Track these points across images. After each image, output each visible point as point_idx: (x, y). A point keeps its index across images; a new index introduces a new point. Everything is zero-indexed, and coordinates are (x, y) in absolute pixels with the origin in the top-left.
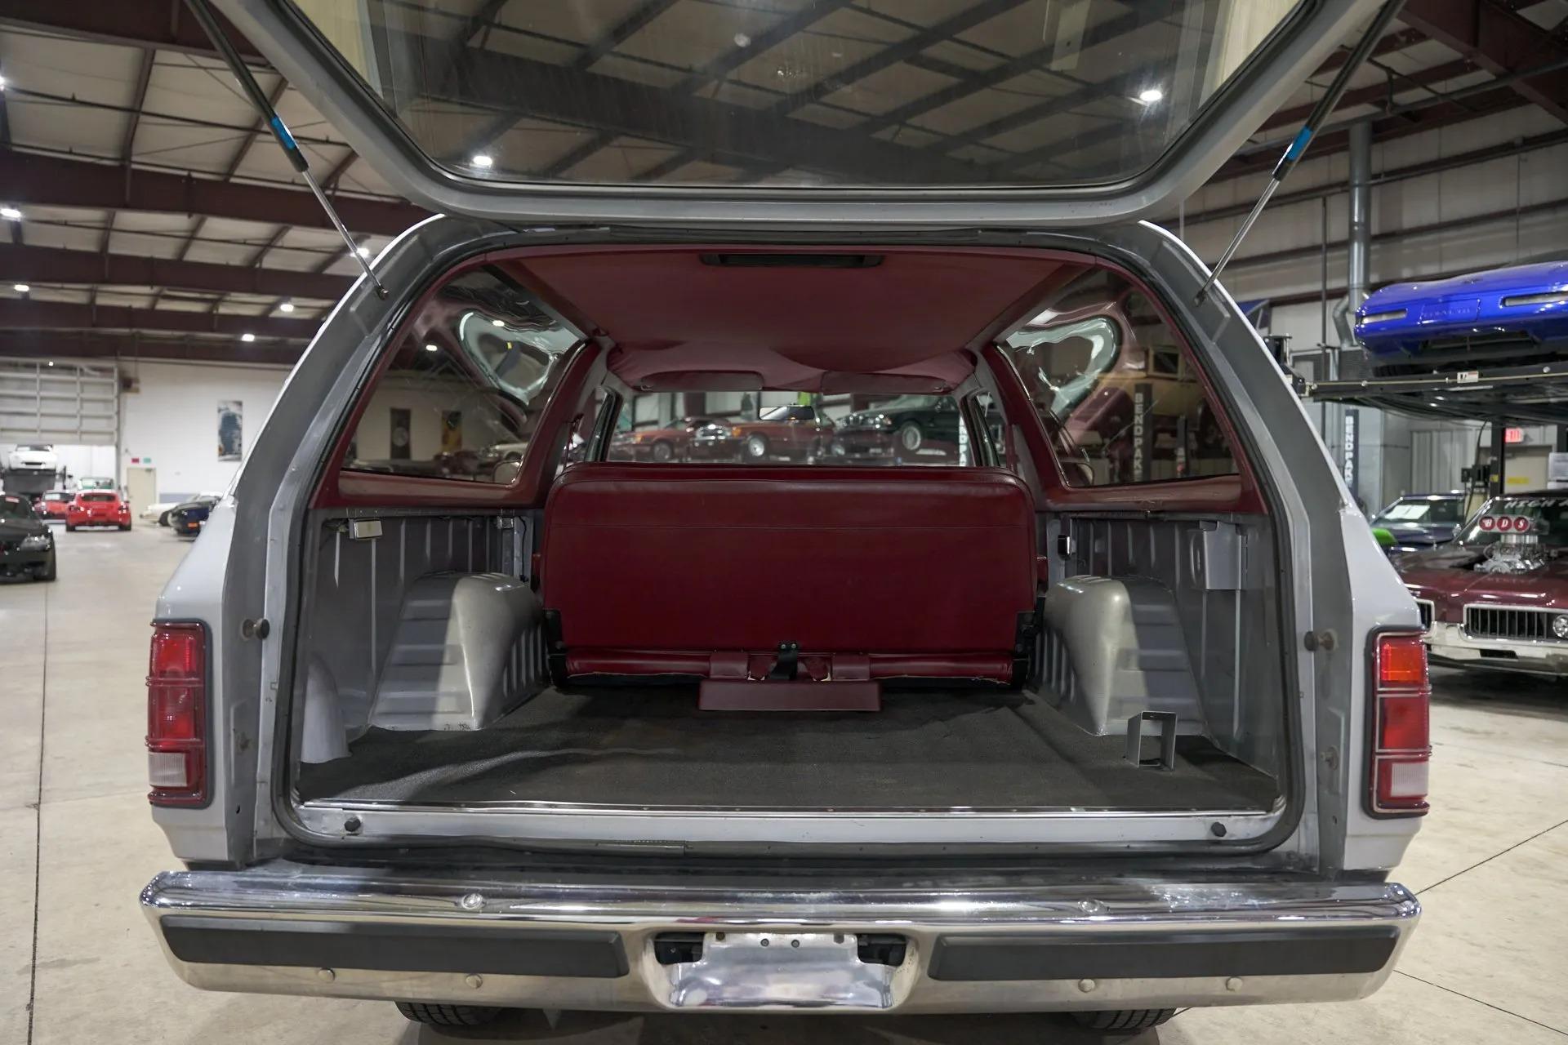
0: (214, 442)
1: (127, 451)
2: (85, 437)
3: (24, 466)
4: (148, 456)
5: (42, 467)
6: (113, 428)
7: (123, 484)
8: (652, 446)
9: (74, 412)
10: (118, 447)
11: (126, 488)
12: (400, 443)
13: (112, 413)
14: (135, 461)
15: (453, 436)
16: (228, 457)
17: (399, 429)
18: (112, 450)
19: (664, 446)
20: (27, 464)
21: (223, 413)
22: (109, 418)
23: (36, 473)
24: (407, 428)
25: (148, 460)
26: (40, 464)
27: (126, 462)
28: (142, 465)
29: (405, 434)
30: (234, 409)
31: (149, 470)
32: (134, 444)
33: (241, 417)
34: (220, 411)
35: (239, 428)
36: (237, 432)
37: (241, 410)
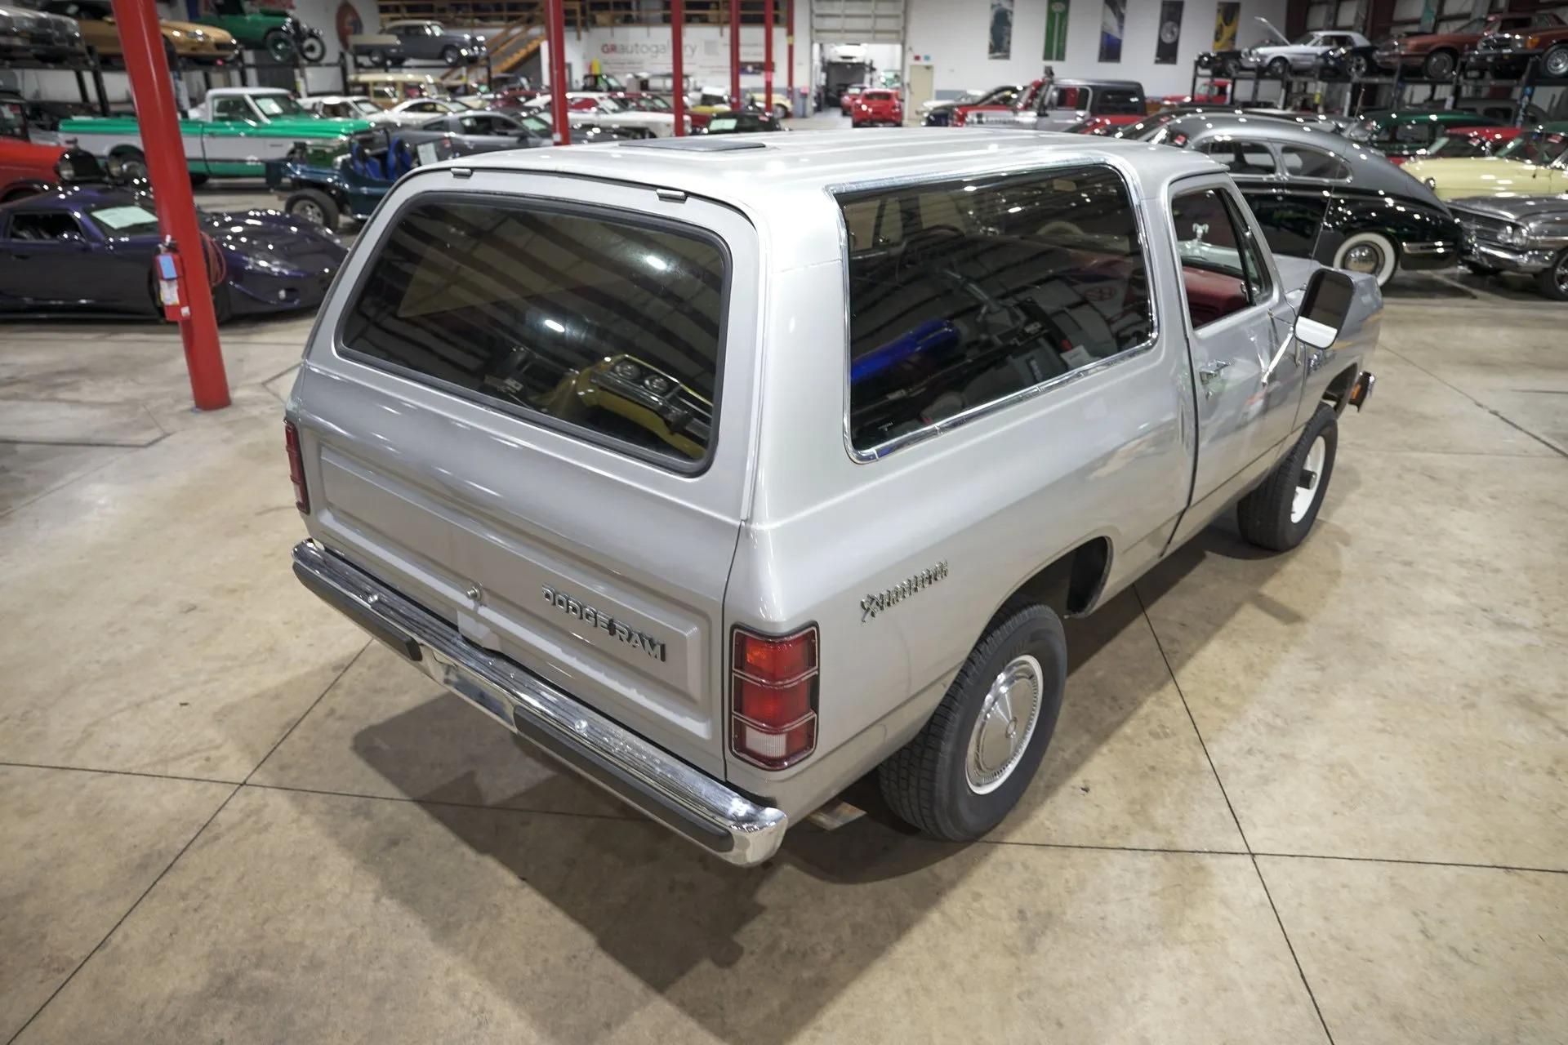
0: (985, 39)
1: (910, 49)
2: (878, 36)
3: (841, 60)
4: (926, 54)
5: (854, 61)
6: (899, 28)
7: (906, 79)
8: (1428, 57)
9: (869, 12)
10: (903, 44)
11: (909, 85)
12: (1168, 39)
13: (899, 12)
14: (917, 58)
15: (1227, 31)
16: (997, 54)
17: (1169, 24)
18: (898, 48)
19: (1445, 57)
20: (844, 57)
21: (996, 8)
22: (897, 16)
23: (849, 66)
24: (1178, 23)
25: (927, 58)
26: (851, 58)
27: (910, 60)
28: (923, 62)
29: (1175, 30)
30: (1006, 5)
31: (928, 68)
32: (918, 44)
33: (1011, 13)
34: (993, 6)
35: (1009, 24)
36: (1006, 28)
37: (1012, 6)
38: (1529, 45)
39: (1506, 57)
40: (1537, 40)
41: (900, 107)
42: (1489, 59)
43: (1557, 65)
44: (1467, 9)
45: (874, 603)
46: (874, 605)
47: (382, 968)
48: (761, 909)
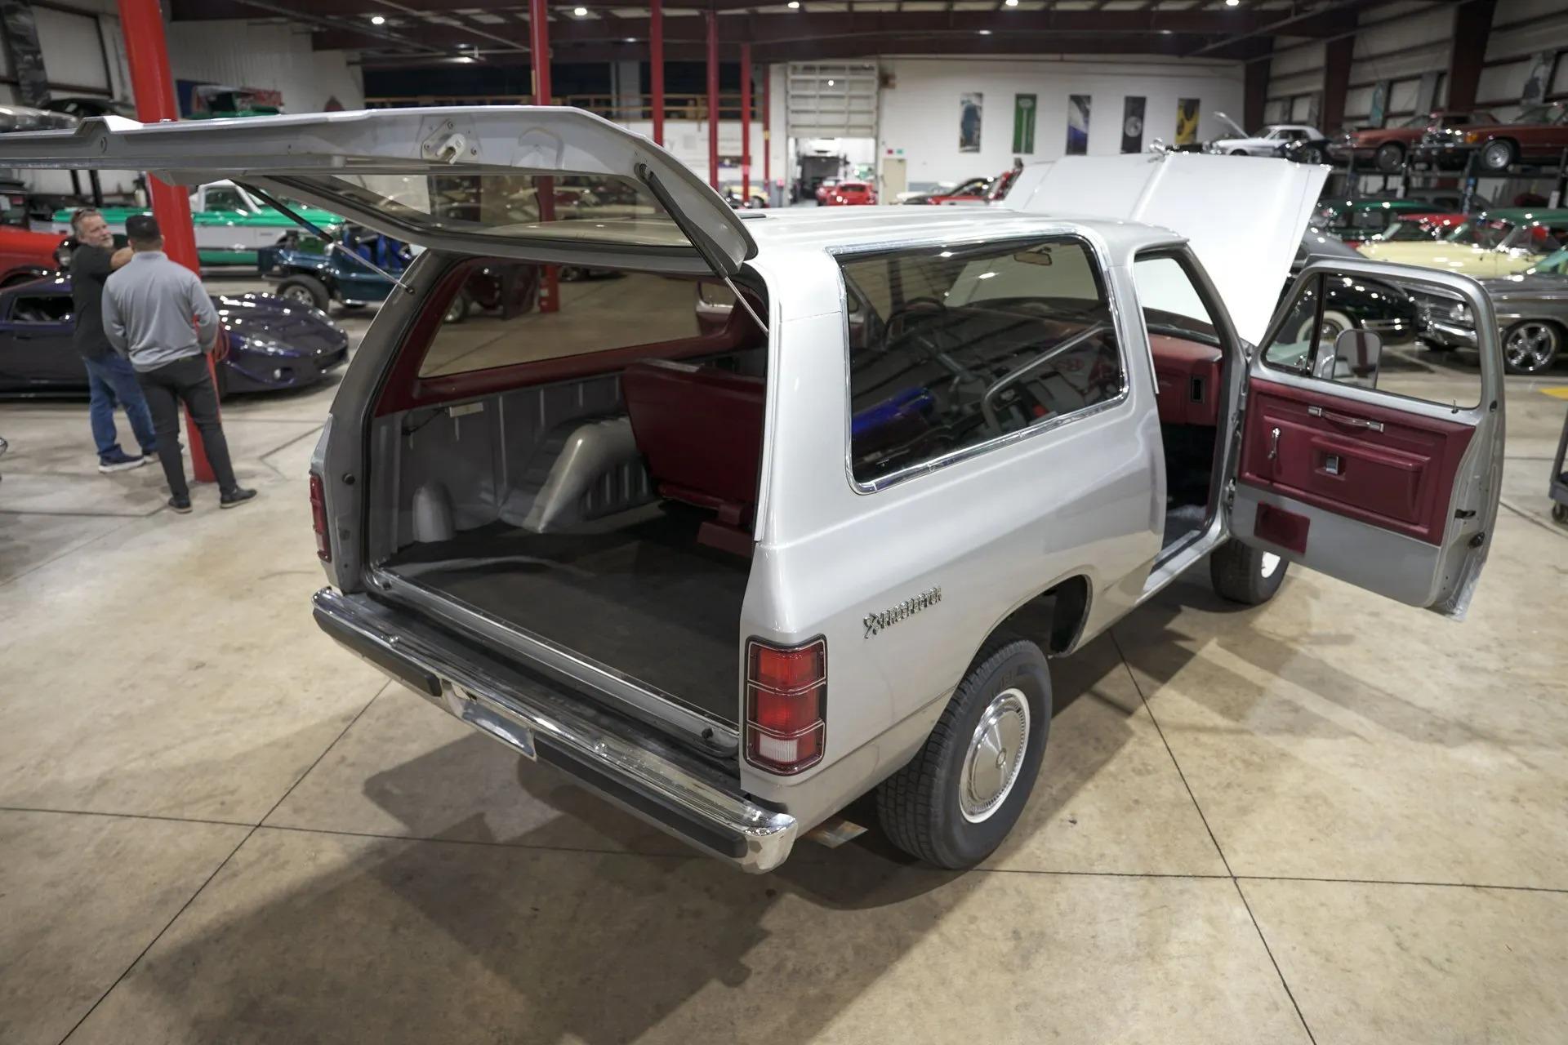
0: (956, 133)
1: (883, 143)
2: (852, 131)
3: (816, 154)
4: (900, 148)
5: (828, 155)
6: (872, 123)
7: (880, 172)
8: (1378, 150)
9: (842, 108)
10: (877, 138)
11: (882, 177)
12: (1132, 133)
13: (872, 108)
14: (890, 152)
15: (1188, 126)
16: (968, 148)
17: (1133, 119)
18: (871, 142)
19: (1393, 150)
20: (819, 152)
21: (965, 105)
22: (869, 112)
23: (823, 160)
24: (1141, 117)
25: (900, 152)
26: (825, 152)
27: (883, 154)
28: (895, 156)
29: (1139, 124)
30: (975, 101)
31: (901, 161)
32: (890, 139)
33: (981, 108)
34: (963, 103)
35: (979, 120)
36: (976, 123)
37: (981, 101)
38: (1469, 140)
39: (1449, 151)
40: (1475, 136)
41: (874, 198)
42: (1434, 153)
43: (1495, 159)
44: (1411, 106)
45: (876, 621)
46: (876, 623)
47: (402, 992)
48: (765, 934)
